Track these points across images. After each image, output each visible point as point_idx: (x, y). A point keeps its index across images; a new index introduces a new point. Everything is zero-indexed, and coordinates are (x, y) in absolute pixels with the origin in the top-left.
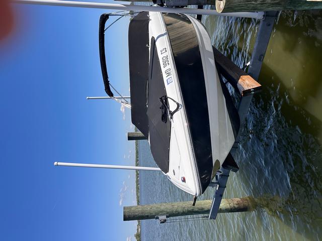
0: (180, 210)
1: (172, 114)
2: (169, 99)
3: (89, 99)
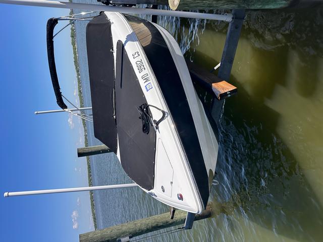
0: (144, 227)
1: (157, 123)
2: (150, 107)
3: (37, 113)
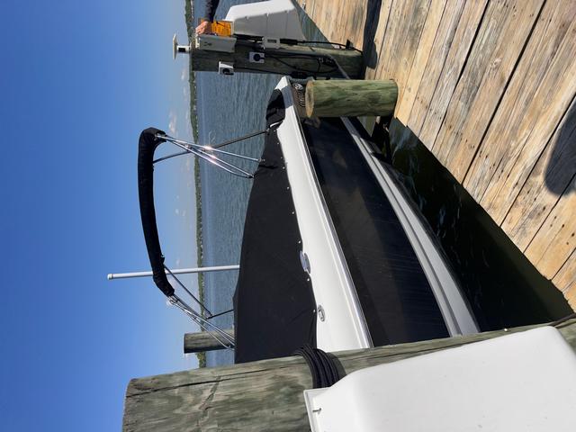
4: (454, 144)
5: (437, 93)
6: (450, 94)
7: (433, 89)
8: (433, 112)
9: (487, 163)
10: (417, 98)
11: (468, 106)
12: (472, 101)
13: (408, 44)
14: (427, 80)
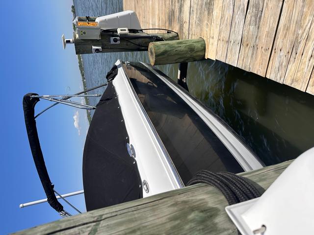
4: (253, 54)
5: (232, 30)
6: (242, 26)
7: (229, 29)
8: (232, 42)
9: (282, 54)
10: (219, 40)
11: (257, 26)
12: (259, 21)
13: (206, 13)
14: (223, 26)
